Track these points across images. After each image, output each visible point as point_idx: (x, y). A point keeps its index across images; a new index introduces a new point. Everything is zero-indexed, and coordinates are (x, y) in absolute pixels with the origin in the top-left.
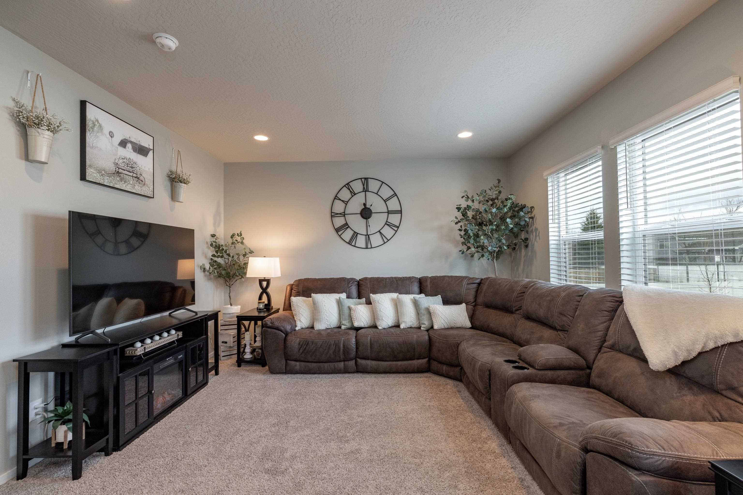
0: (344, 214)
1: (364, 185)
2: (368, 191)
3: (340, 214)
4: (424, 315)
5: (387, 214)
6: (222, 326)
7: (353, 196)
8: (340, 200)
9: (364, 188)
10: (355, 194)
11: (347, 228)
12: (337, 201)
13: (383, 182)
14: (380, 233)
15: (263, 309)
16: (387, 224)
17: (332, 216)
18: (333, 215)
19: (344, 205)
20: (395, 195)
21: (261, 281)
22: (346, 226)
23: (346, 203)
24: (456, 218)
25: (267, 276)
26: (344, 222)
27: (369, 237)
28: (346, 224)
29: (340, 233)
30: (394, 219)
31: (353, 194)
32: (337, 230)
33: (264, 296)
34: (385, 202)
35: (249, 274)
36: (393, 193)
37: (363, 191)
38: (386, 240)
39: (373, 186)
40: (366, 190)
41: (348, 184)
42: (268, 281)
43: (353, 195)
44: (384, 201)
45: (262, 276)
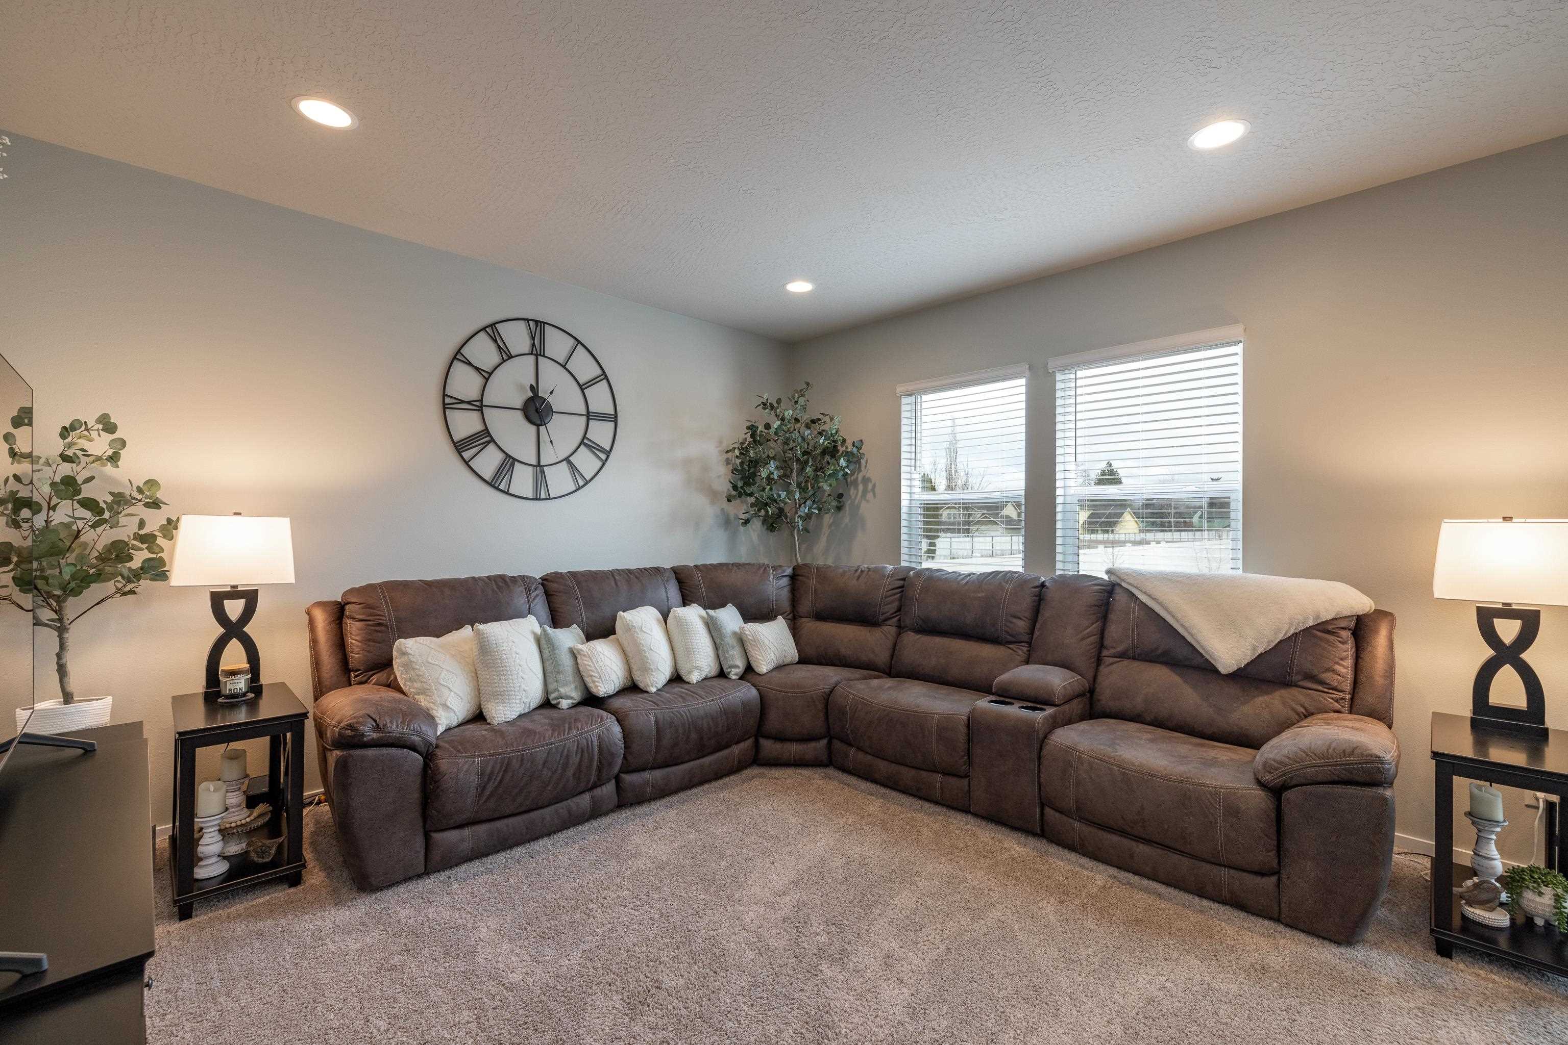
0: (479, 406)
1: (533, 339)
2: (544, 356)
3: (469, 403)
4: (733, 647)
5: (584, 419)
7: (504, 361)
8: (470, 364)
9: (534, 344)
10: (511, 357)
11: (488, 443)
12: (458, 367)
13: (579, 342)
14: (570, 463)
15: (244, 695)
16: (585, 442)
17: (445, 407)
18: (448, 403)
19: (478, 380)
20: (604, 376)
21: (218, 600)
22: (484, 438)
23: (486, 375)
25: (244, 581)
26: (479, 427)
27: (543, 472)
28: (486, 432)
29: (467, 455)
30: (600, 433)
31: (506, 355)
32: (460, 447)
33: (235, 649)
34: (582, 390)
35: (178, 577)
36: (599, 372)
37: (532, 354)
38: (582, 483)
39: (557, 345)
40: (537, 352)
41: (493, 325)
42: (251, 597)
43: (505, 357)
44: (580, 386)
45: (224, 580)
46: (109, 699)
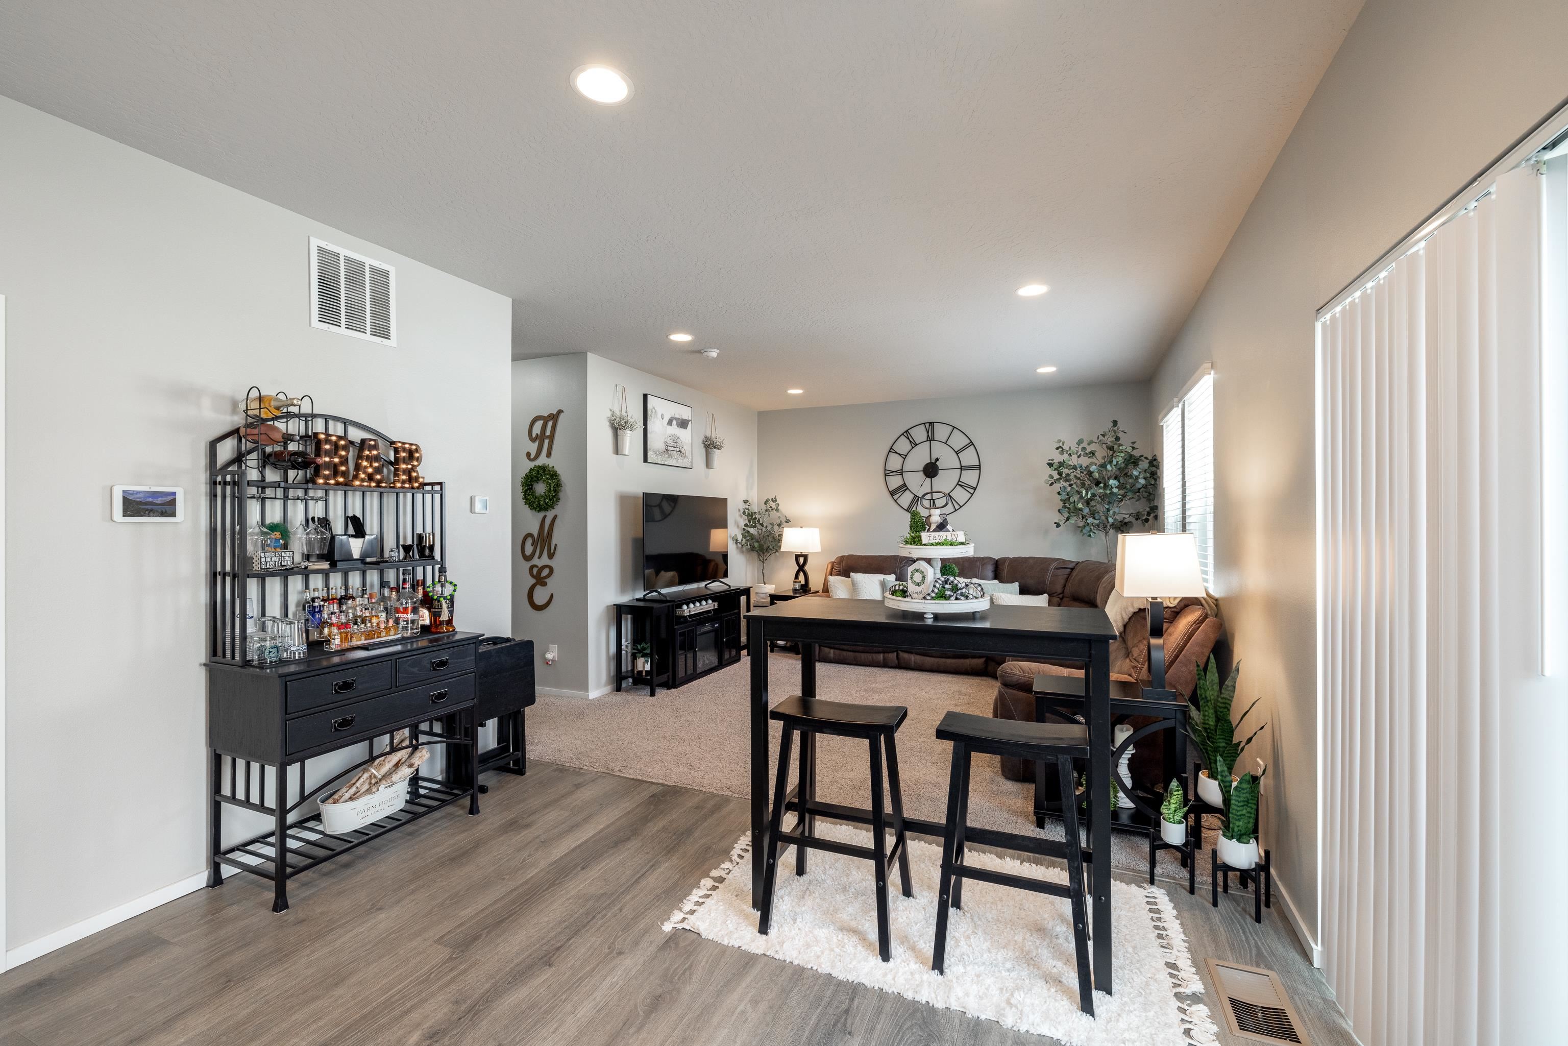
0: (901, 472)
1: (928, 432)
2: (934, 440)
3: (896, 472)
5: (959, 470)
6: (755, 606)
7: (913, 448)
8: (896, 453)
9: (928, 436)
10: (916, 445)
11: (906, 490)
12: (892, 455)
13: (954, 427)
14: (950, 496)
15: (798, 590)
16: (960, 484)
17: (886, 475)
18: (887, 473)
19: (900, 460)
20: (972, 443)
21: (797, 557)
22: (904, 487)
23: (904, 457)
24: (1051, 476)
25: (804, 551)
26: (901, 483)
27: (934, 502)
28: (905, 485)
29: (895, 497)
30: (970, 477)
31: (914, 444)
32: (892, 493)
33: (801, 575)
34: (957, 454)
35: (783, 548)
36: (969, 441)
37: (927, 441)
38: (957, 507)
39: (941, 432)
40: (931, 439)
41: (907, 431)
42: (806, 557)
43: (913, 446)
44: (956, 452)
45: (799, 550)
46: (774, 586)
